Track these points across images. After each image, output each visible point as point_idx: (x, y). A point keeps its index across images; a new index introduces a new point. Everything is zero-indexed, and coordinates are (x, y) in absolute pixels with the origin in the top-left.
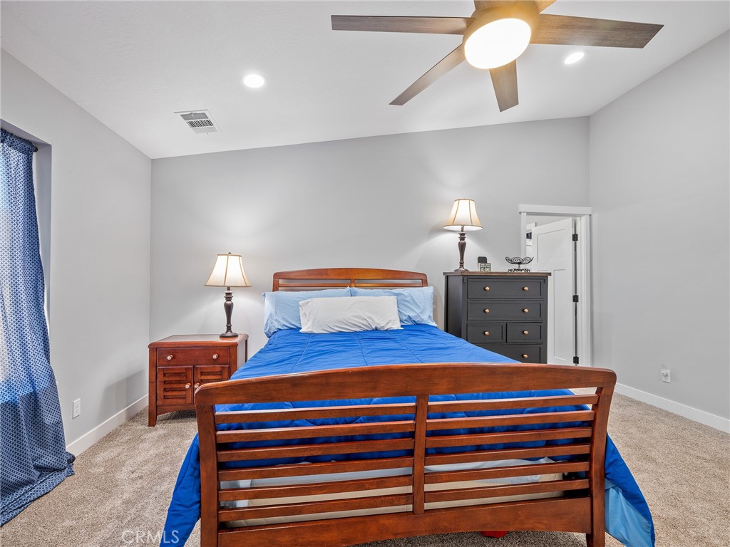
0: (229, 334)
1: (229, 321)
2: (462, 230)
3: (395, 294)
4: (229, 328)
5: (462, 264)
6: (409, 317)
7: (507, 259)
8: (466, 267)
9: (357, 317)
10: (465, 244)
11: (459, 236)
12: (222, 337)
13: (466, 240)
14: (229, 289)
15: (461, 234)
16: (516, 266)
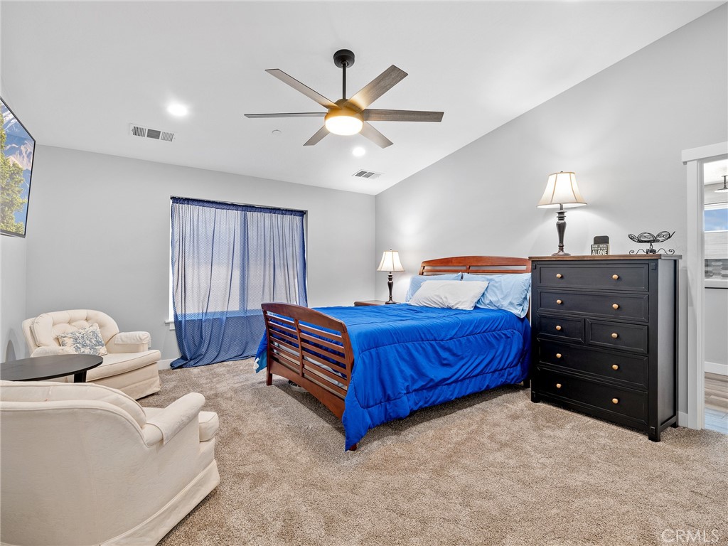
0: (391, 302)
1: (391, 294)
2: (561, 208)
3: (488, 280)
4: (391, 298)
5: (561, 247)
6: (491, 302)
7: (632, 238)
8: (566, 250)
9: (438, 296)
10: (564, 224)
11: (557, 215)
12: (387, 303)
13: (566, 220)
14: (390, 273)
15: (559, 213)
16: (646, 246)
